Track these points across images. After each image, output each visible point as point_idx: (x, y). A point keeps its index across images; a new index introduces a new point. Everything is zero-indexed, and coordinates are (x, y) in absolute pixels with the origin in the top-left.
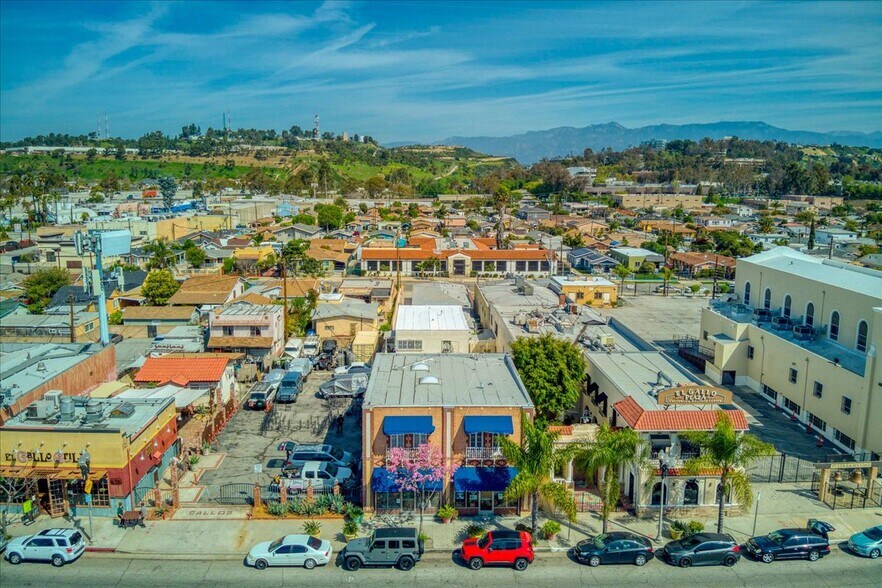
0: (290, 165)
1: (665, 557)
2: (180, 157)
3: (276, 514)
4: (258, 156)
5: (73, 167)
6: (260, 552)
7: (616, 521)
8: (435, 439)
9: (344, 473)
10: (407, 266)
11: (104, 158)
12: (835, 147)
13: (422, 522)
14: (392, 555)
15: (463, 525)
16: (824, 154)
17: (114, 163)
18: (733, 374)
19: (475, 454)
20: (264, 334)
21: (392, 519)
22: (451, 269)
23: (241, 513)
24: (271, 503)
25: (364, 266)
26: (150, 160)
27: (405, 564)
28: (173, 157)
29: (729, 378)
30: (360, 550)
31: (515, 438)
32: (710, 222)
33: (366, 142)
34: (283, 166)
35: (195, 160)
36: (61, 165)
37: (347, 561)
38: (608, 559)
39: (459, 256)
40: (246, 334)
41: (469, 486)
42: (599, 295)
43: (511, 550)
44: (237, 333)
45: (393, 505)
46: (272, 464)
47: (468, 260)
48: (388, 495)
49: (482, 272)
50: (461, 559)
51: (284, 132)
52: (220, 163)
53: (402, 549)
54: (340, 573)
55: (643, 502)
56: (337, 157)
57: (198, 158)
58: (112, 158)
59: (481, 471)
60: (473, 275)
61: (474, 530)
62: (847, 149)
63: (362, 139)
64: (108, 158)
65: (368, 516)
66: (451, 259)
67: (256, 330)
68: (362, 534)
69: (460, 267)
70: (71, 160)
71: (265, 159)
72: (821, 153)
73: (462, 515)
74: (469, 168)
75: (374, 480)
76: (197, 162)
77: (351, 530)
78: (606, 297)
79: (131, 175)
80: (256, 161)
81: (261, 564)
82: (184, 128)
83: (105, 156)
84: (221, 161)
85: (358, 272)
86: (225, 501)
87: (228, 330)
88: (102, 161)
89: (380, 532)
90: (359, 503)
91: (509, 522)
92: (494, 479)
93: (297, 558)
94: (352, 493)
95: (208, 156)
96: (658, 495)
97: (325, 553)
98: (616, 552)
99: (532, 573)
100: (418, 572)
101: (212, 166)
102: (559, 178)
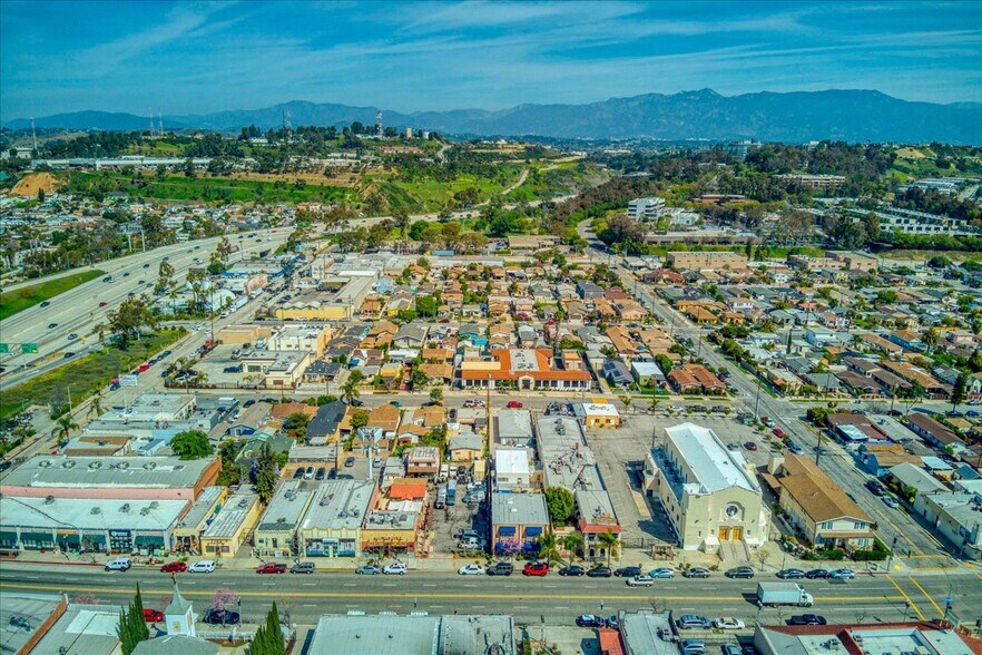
0: (360, 185)
1: (588, 574)
2: (250, 174)
3: (463, 557)
4: (328, 174)
5: (145, 185)
6: (463, 570)
7: (576, 562)
8: (516, 534)
9: (484, 543)
10: (492, 384)
11: (174, 175)
12: (935, 146)
13: (512, 560)
14: (504, 571)
15: (526, 562)
16: (923, 156)
17: (184, 180)
18: (651, 491)
19: (530, 539)
20: (433, 465)
21: (502, 559)
22: (521, 385)
23: (451, 556)
24: (461, 553)
25: (464, 383)
26: (220, 177)
27: (508, 574)
28: (243, 174)
29: (650, 493)
30: (494, 570)
31: (542, 535)
32: (735, 304)
33: (430, 139)
34: (353, 184)
35: (265, 178)
36: (133, 182)
37: (489, 573)
38: (570, 574)
39: (526, 377)
40: (425, 465)
41: (527, 550)
42: (608, 421)
43: (540, 570)
44: (420, 465)
45: (502, 555)
46: (455, 536)
47: (532, 380)
48: (501, 551)
49: (542, 388)
50: (524, 573)
51: (345, 129)
52: (291, 182)
53: (506, 570)
54: (488, 576)
55: (587, 556)
56: (406, 174)
57: (267, 175)
58: (182, 175)
59: (532, 545)
60: (535, 389)
61: (529, 564)
62: (947, 149)
63: (426, 135)
64: (178, 175)
65: (494, 558)
66: (521, 379)
67: (429, 464)
68: (493, 565)
69: (526, 385)
70: (142, 178)
71: (334, 176)
72: (918, 155)
73: (526, 558)
74: (539, 176)
75: (496, 547)
76: (266, 180)
77: (490, 563)
78: (613, 422)
79: (204, 195)
80: (325, 178)
81: (464, 574)
82: (244, 130)
83: (174, 172)
84: (291, 178)
85: (460, 387)
86: (444, 552)
87: (417, 464)
88: (173, 179)
89: (500, 564)
90: (491, 554)
91: (541, 561)
92: (536, 547)
93: (475, 572)
94: (488, 550)
95: (277, 173)
96: (592, 553)
97: (483, 570)
98: (573, 572)
99: (546, 577)
100: (511, 577)
101: (283, 184)
102: (621, 228)
